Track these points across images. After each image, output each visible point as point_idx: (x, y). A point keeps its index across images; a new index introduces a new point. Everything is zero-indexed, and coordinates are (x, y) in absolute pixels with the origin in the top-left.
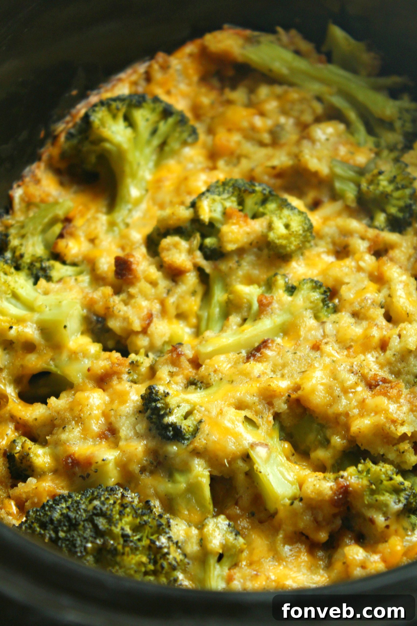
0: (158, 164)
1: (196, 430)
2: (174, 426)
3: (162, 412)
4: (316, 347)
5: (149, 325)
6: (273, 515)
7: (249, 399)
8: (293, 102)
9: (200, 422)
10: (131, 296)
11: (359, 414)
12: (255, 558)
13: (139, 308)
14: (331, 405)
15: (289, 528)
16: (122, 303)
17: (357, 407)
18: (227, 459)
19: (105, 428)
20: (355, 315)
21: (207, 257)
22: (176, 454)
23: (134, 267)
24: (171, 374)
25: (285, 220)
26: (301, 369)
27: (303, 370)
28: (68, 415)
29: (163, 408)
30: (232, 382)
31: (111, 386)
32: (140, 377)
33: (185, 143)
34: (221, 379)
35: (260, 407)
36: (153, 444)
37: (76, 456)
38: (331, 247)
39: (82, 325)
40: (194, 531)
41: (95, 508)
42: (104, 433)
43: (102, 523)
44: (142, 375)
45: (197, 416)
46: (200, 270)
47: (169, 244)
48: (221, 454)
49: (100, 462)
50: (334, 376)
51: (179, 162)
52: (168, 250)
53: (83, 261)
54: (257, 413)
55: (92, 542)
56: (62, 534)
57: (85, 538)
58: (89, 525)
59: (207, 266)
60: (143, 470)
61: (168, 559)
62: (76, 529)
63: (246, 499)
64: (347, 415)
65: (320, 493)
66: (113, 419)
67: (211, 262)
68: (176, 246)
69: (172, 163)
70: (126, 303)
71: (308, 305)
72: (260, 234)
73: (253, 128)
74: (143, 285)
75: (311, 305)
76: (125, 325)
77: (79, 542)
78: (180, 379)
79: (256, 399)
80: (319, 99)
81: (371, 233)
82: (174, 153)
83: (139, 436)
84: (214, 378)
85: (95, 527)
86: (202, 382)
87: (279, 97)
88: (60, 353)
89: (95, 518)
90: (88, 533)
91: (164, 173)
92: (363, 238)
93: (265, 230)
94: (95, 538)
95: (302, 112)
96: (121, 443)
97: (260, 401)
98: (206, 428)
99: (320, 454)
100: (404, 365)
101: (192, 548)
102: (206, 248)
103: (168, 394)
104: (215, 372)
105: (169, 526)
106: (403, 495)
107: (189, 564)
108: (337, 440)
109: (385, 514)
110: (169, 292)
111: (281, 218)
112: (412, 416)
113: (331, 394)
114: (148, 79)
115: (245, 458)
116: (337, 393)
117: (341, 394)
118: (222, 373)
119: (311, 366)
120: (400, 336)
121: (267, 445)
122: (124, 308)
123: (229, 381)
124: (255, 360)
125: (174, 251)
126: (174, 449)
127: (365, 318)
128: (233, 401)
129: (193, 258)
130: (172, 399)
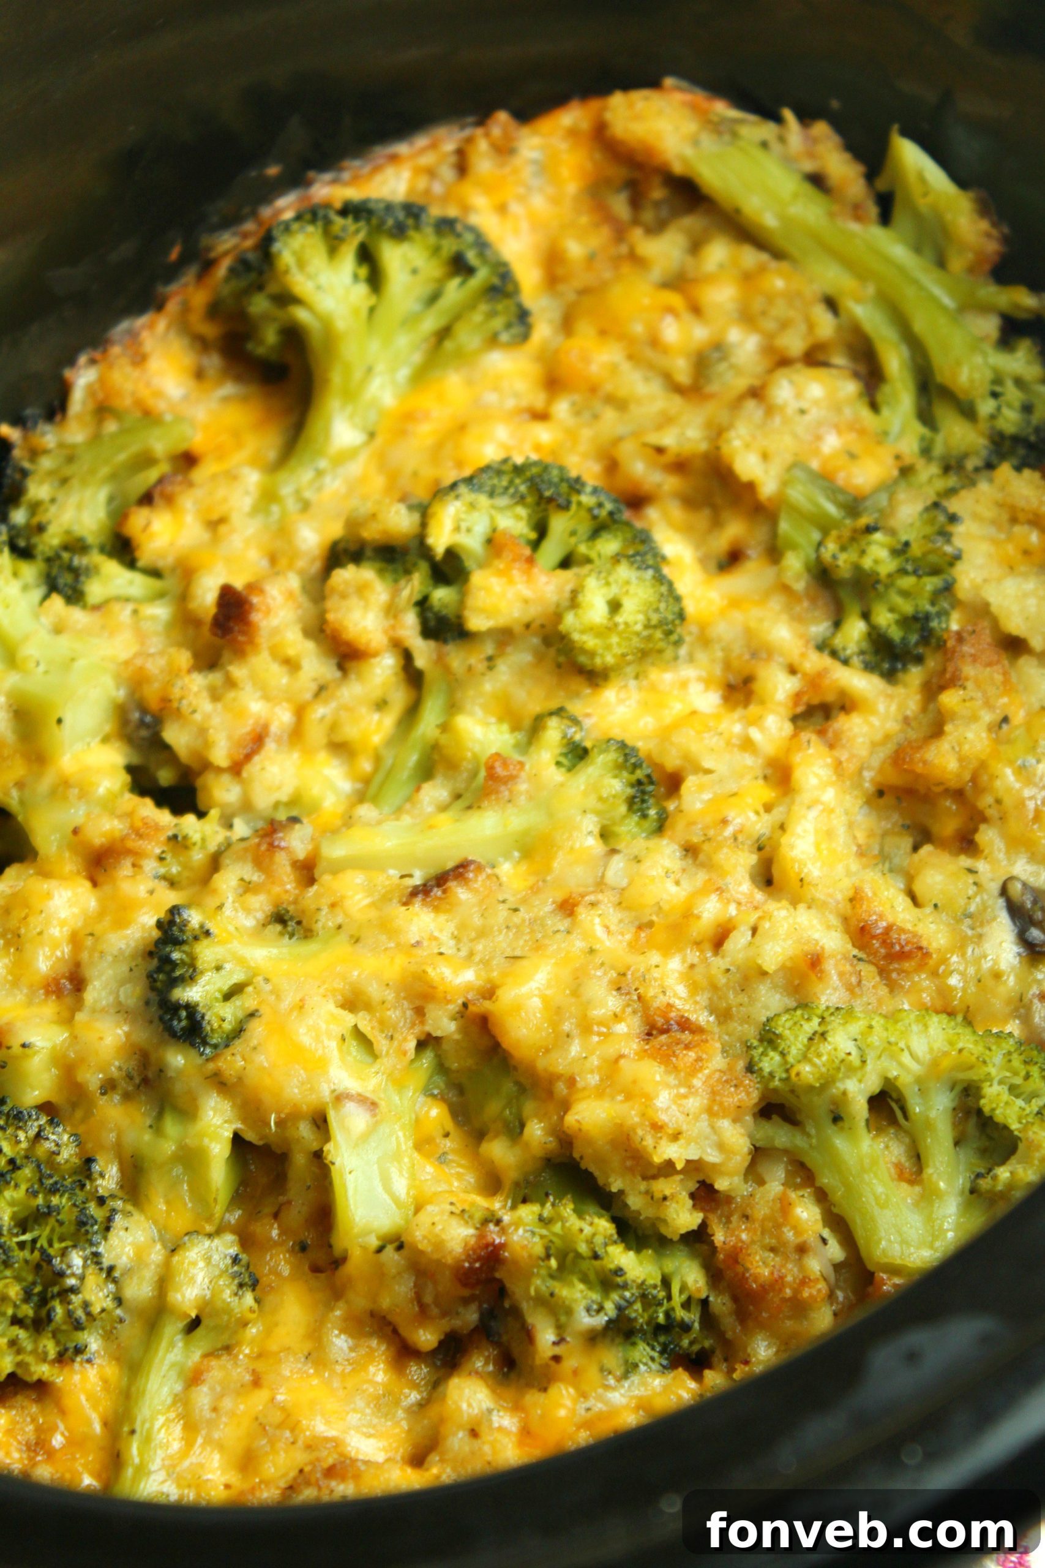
0: (422, 376)
1: (239, 1031)
2: (191, 1009)
3: (178, 973)
4: (567, 908)
5: (248, 757)
6: (337, 1262)
7: (375, 991)
8: (771, 299)
9: (252, 1015)
10: (231, 683)
11: (597, 1088)
12: (273, 1346)
13: (240, 712)
14: (547, 1051)
15: (359, 1301)
16: (205, 694)
17: (596, 1069)
18: (278, 1113)
19: (63, 969)
20: (690, 851)
21: (428, 631)
22: (180, 1072)
23: (256, 617)
24: (247, 887)
25: (614, 591)
26: (513, 949)
27: (518, 953)
29: (181, 964)
30: (357, 941)
31: (113, 880)
32: (186, 874)
33: (493, 341)
34: (339, 927)
35: (393, 1015)
36: (141, 1037)
38: (718, 671)
39: (109, 720)
40: (157, 1254)
42: (57, 982)
44: (191, 867)
45: (247, 1001)
46: (405, 656)
47: (347, 581)
48: (267, 1099)
49: (16, 1049)
50: (576, 985)
51: (470, 383)
52: (344, 596)
53: (173, 570)
54: (383, 1024)
59: (423, 652)
60: (108, 1087)
61: (69, 1302)
63: (296, 1211)
64: (571, 1082)
65: (439, 1245)
66: (85, 958)
67: (431, 644)
68: (363, 590)
69: (453, 380)
70: (215, 696)
71: (592, 802)
72: (549, 608)
73: (655, 342)
74: (263, 663)
75: (600, 806)
76: (199, 743)
78: (259, 902)
79: (390, 995)
80: (832, 304)
81: (815, 661)
82: (462, 358)
83: (121, 1011)
84: (325, 921)
86: (298, 923)
87: (748, 278)
88: (41, 774)
91: (426, 401)
92: (792, 671)
93: (561, 604)
95: (785, 325)
96: (81, 1017)
97: (396, 1000)
98: (257, 1030)
99: (498, 1150)
100: (743, 998)
101: (139, 1290)
102: (430, 608)
103: (207, 933)
104: (333, 905)
105: (108, 1229)
106: (615, 1296)
107: (121, 1321)
108: (536, 1131)
109: (560, 1328)
110: (321, 690)
111: (608, 584)
112: (703, 1124)
113: (555, 1024)
114: (462, 167)
115: (320, 1122)
116: (566, 1027)
117: (575, 1032)
118: (346, 915)
119: (538, 947)
120: (754, 930)
121: (374, 1104)
122: (206, 706)
123: (351, 936)
124: (424, 903)
125: (354, 601)
126: (177, 1059)
127: (708, 865)
128: (339, 985)
129: (393, 627)
130: (206, 953)
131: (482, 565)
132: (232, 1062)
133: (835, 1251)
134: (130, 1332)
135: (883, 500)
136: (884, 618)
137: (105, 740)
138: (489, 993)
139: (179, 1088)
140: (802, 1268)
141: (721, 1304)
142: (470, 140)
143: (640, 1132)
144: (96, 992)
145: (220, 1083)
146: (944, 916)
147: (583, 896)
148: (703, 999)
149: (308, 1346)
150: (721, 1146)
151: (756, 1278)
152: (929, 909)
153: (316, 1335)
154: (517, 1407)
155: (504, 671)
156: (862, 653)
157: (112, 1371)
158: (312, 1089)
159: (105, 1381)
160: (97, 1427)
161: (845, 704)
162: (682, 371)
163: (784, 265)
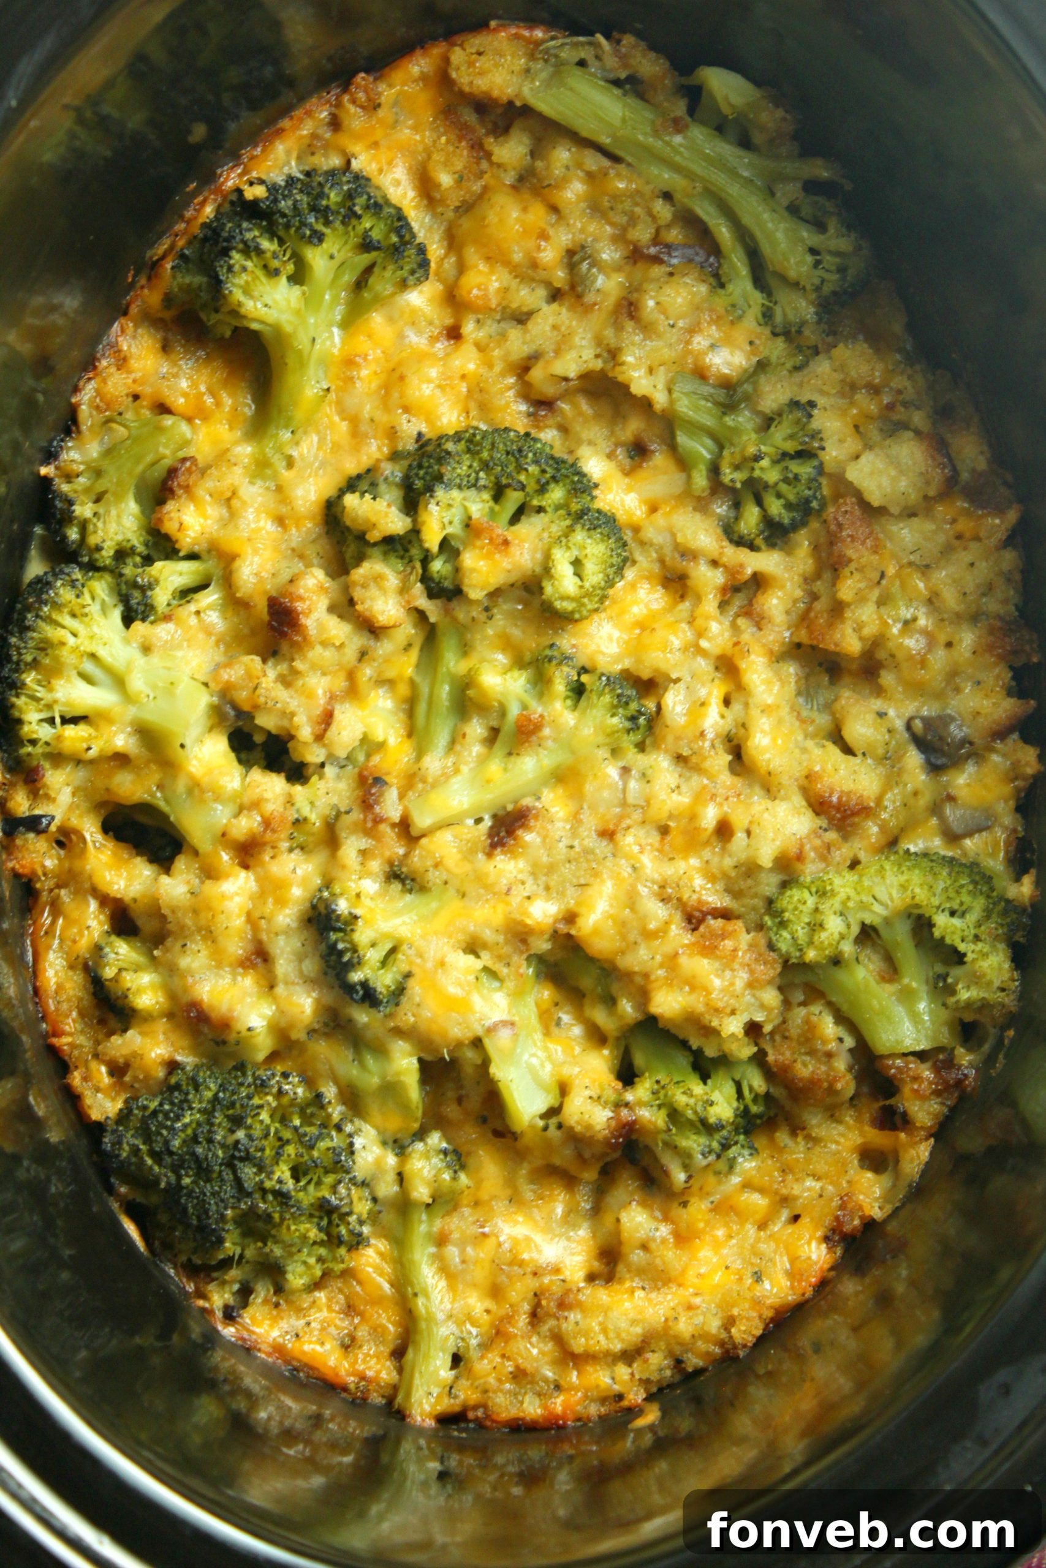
1: (399, 991)
2: (364, 984)
3: (346, 958)
4: (608, 834)
5: (325, 730)
6: (515, 1136)
7: (488, 935)
8: (616, 197)
9: (408, 975)
10: (295, 672)
11: (666, 978)
12: (484, 1195)
13: (310, 695)
14: (623, 953)
15: (539, 1162)
16: (280, 686)
17: (661, 966)
18: (448, 1047)
19: (251, 948)
20: (680, 759)
21: (432, 594)
22: (366, 1026)
23: (303, 620)
24: (363, 853)
25: (575, 553)
26: (578, 878)
27: (582, 882)
28: (189, 922)
29: (346, 950)
30: (464, 896)
31: (262, 864)
32: (311, 839)
33: (403, 285)
34: (446, 883)
35: (507, 950)
36: (329, 999)
37: (205, 1006)
38: (656, 568)
39: (209, 717)
40: (391, 1160)
41: (237, 1142)
42: (248, 959)
43: (248, 1172)
44: (313, 834)
45: (402, 963)
46: (420, 615)
47: (365, 577)
48: (438, 1039)
49: (244, 1033)
50: (631, 901)
51: (391, 320)
52: (364, 586)
53: (209, 551)
54: (500, 958)
55: (233, 1208)
56: (187, 1181)
57: (222, 1201)
58: (228, 1176)
59: (431, 608)
60: (311, 1032)
61: (349, 1223)
62: (208, 1180)
63: (474, 1102)
64: (646, 976)
65: (589, 1127)
66: (264, 937)
67: (438, 602)
68: (378, 579)
69: (377, 319)
70: (286, 681)
71: (601, 739)
72: (529, 573)
73: (534, 265)
74: (317, 653)
75: (608, 740)
76: (285, 723)
77: (214, 1208)
78: (376, 865)
79: (501, 938)
80: (667, 196)
81: (731, 555)
82: (379, 301)
83: (309, 981)
84: (434, 877)
85: (238, 1182)
86: (413, 880)
87: (590, 176)
88: (174, 777)
89: (239, 1165)
90: (229, 1190)
91: (362, 343)
92: (715, 563)
93: (538, 570)
94: (239, 1200)
95: (633, 220)
96: (280, 990)
97: (507, 942)
98: (415, 988)
99: (600, 1016)
100: (749, 882)
101: (387, 1188)
102: (431, 579)
103: (356, 918)
104: (436, 866)
105: (352, 1153)
106: (717, 1137)
107: (380, 1212)
108: (627, 1008)
109: (686, 1167)
110: (363, 655)
111: (568, 548)
112: (748, 998)
113: (623, 937)
114: (335, 124)
115: (477, 1043)
116: (632, 937)
117: (639, 940)
118: (448, 871)
119: (596, 874)
120: (749, 833)
121: (513, 1024)
122: (282, 694)
123: (458, 891)
124: (504, 853)
125: (374, 591)
126: (362, 1017)
127: (698, 770)
128: (461, 937)
129: (408, 602)
130: (362, 935)
131: (466, 545)
132: (406, 1017)
133: (849, 1042)
134: (388, 1217)
135: (748, 387)
136: (775, 507)
137: (211, 729)
138: (571, 918)
139: (369, 1034)
140: (831, 1068)
141: (778, 1092)
142: (339, 105)
143: (707, 1017)
144: (284, 965)
145: (399, 1032)
146: (869, 761)
147: (617, 825)
148: (720, 886)
149: (509, 1192)
150: (762, 1006)
151: (801, 1080)
152: (860, 756)
153: (510, 1182)
154: (666, 1219)
155: (500, 620)
156: (762, 532)
157: (382, 1245)
158: (468, 1027)
159: (381, 1255)
160: (386, 1287)
161: (758, 582)
162: (560, 276)
163: (621, 167)
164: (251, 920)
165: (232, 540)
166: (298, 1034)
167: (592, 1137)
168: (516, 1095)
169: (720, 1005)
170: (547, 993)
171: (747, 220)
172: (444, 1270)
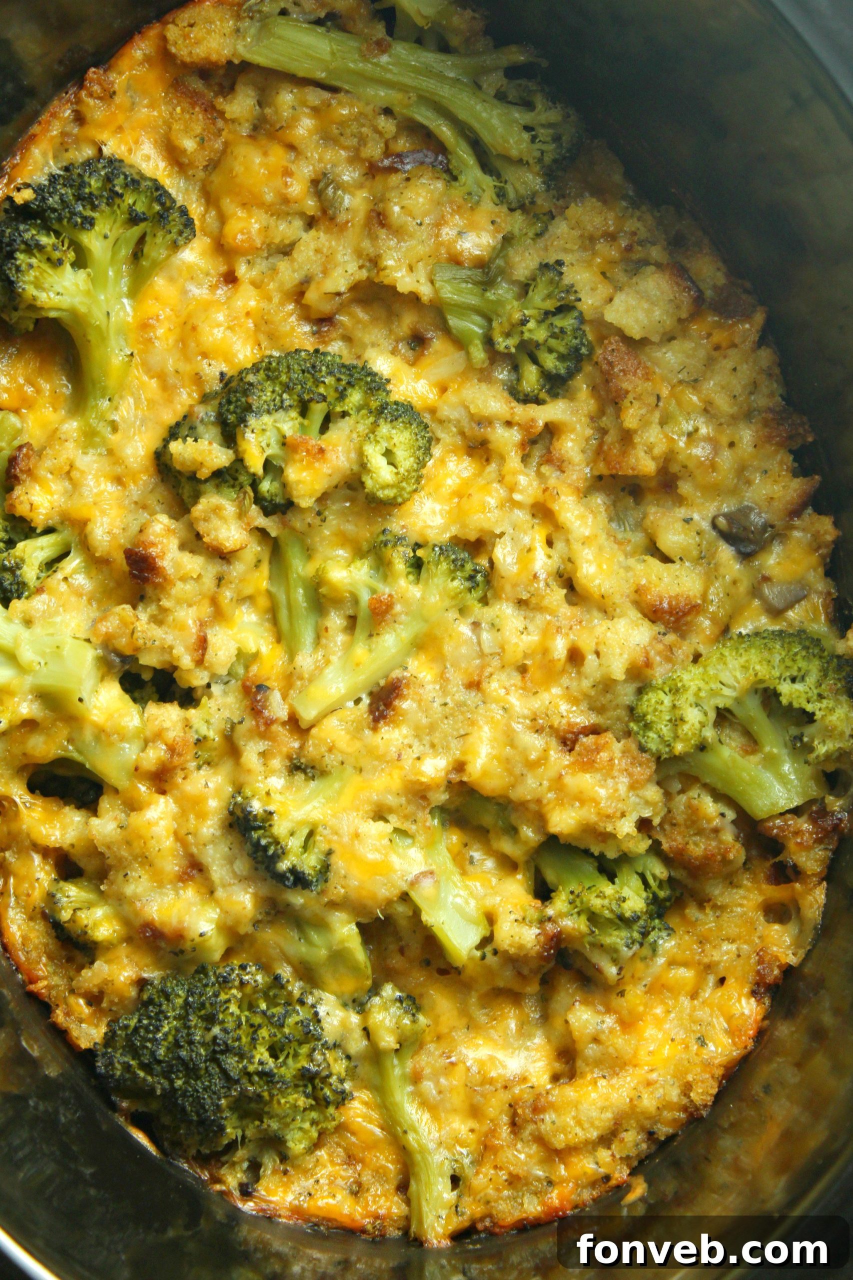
1: (325, 868)
2: (293, 870)
3: (271, 852)
4: (474, 685)
5: (203, 655)
6: (458, 971)
7: (391, 800)
8: (343, 124)
9: (329, 853)
10: (164, 611)
11: (557, 799)
12: (444, 1029)
13: (181, 627)
14: (513, 786)
15: (485, 988)
16: (152, 625)
17: (550, 789)
18: (380, 907)
19: (185, 862)
20: (521, 603)
21: (267, 513)
22: (303, 906)
23: (159, 563)
24: (263, 755)
25: (384, 445)
26: (457, 730)
27: (462, 733)
28: (124, 853)
29: (270, 844)
30: (361, 770)
31: (177, 786)
32: (214, 754)
33: (175, 247)
34: (342, 763)
35: (410, 809)
36: (264, 891)
37: (157, 924)
39: (98, 669)
40: (355, 1019)
41: (215, 1038)
42: (185, 873)
43: (231, 1063)
44: (215, 749)
45: (321, 844)
46: (262, 533)
47: (204, 511)
48: (369, 903)
49: (198, 939)
50: (510, 739)
51: (171, 280)
52: (206, 520)
53: (62, 522)
54: (406, 817)
55: (225, 1097)
56: (179, 1083)
57: (214, 1093)
58: (214, 1069)
59: (270, 525)
60: (256, 923)
61: (331, 1085)
62: (198, 1078)
63: (415, 949)
64: (539, 801)
65: (521, 947)
66: (194, 850)
67: (274, 517)
68: (217, 510)
69: (160, 283)
70: (158, 620)
71: (447, 603)
72: (349, 472)
73: (286, 200)
74: (180, 589)
75: (453, 603)
76: (167, 657)
77: (209, 1101)
78: (277, 763)
79: (403, 800)
80: (388, 112)
81: (523, 412)
82: (157, 266)
83: (243, 879)
84: (331, 760)
85: (224, 1073)
86: (313, 768)
87: (316, 111)
88: (80, 729)
89: (222, 1057)
90: (218, 1083)
91: (151, 307)
92: (509, 424)
93: (355, 468)
94: (229, 1089)
95: (363, 140)
96: (220, 893)
97: (409, 802)
98: (338, 863)
100: (609, 696)
101: (357, 1045)
102: (264, 499)
103: (271, 813)
104: (330, 750)
105: (319, 1021)
106: (636, 927)
107: (356, 1067)
108: (528, 833)
109: (615, 961)
110: (220, 580)
111: (377, 442)
112: (633, 799)
113: (510, 772)
114: (80, 119)
115: (405, 897)
116: (518, 771)
117: (525, 772)
118: (342, 752)
119: (472, 723)
120: (598, 654)
121: (432, 873)
122: (157, 632)
123: (355, 768)
124: (387, 724)
125: (215, 522)
126: (298, 899)
127: (540, 609)
128: (368, 807)
129: (248, 524)
130: (280, 828)
131: (287, 461)
132: (337, 890)
133: (731, 815)
134: (365, 1070)
135: (500, 262)
136: (550, 362)
137: (102, 679)
138: (460, 767)
139: (307, 913)
140: (721, 842)
141: (679, 874)
142: (79, 101)
143: (602, 824)
144: (218, 871)
145: (333, 905)
146: (687, 564)
147: (480, 675)
148: (584, 706)
149: (464, 1021)
150: (647, 803)
151: (696, 858)
152: (678, 562)
153: (464, 1012)
154: (609, 1010)
155: (333, 520)
156: (543, 387)
157: (364, 1095)
158: (393, 886)
159: (366, 1104)
160: (378, 1131)
161: (551, 431)
162: (311, 205)
163: (341, 96)
164: (179, 837)
165: (80, 508)
166: (246, 928)
167: (526, 956)
168: (449, 934)
169: (610, 811)
170: (455, 838)
171: (462, 115)
172: (425, 1104)
